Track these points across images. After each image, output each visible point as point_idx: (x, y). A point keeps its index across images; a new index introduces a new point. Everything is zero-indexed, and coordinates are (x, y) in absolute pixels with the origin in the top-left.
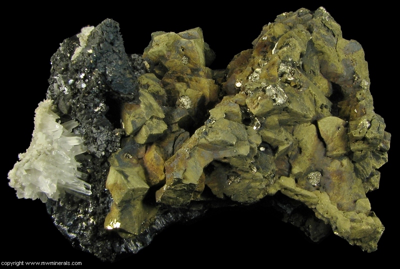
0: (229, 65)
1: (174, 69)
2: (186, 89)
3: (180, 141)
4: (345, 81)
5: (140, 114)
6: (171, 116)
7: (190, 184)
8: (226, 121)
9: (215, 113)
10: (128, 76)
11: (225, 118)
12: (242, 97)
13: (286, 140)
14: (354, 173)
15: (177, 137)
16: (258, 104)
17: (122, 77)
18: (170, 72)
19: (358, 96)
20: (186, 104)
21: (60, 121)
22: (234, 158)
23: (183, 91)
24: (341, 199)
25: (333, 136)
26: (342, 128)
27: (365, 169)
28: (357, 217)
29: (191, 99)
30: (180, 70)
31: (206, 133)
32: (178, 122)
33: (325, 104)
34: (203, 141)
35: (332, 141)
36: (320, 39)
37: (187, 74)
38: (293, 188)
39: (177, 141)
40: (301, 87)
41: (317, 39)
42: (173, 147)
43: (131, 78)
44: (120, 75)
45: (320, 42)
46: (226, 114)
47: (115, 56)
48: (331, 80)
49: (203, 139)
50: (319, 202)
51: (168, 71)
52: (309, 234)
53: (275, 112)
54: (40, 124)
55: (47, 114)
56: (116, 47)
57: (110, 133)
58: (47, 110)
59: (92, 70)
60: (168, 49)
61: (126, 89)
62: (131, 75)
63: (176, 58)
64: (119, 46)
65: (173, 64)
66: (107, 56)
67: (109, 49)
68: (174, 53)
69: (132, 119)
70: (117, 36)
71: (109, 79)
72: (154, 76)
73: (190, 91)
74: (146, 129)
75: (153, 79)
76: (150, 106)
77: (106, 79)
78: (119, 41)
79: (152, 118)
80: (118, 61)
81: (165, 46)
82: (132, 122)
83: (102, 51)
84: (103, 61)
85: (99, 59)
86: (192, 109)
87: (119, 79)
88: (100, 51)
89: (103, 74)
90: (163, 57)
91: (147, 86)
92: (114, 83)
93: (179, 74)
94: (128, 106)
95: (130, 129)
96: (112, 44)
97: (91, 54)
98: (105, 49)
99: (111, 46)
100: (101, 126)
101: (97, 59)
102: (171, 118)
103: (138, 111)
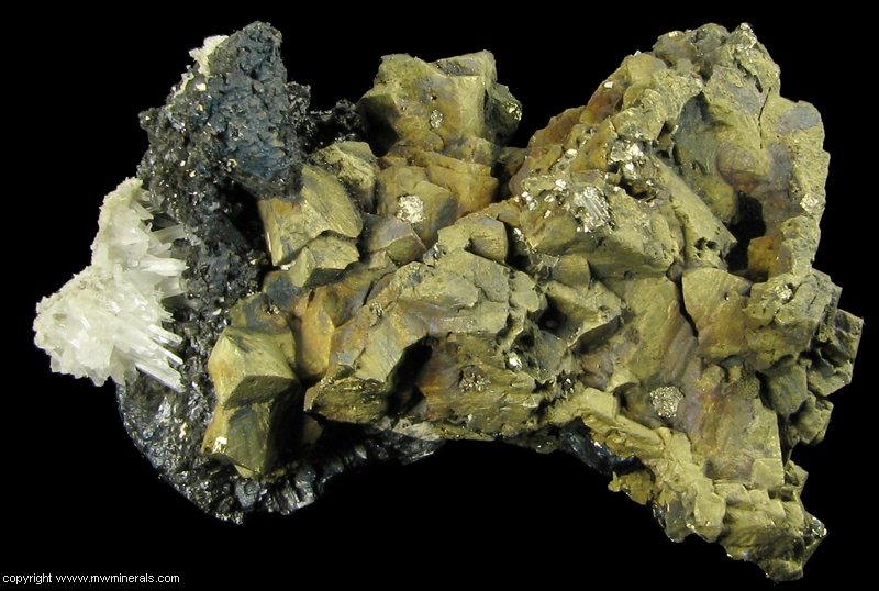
0: (534, 137)
1: (410, 137)
2: (418, 179)
3: (382, 289)
4: (770, 193)
5: (298, 226)
6: (376, 235)
7: (371, 381)
8: (469, 256)
9: (448, 236)
10: (276, 143)
11: (466, 249)
12: (514, 208)
13: (602, 308)
14: (759, 400)
15: (378, 281)
16: (544, 225)
17: (261, 144)
18: (402, 143)
19: (785, 230)
21: (150, 225)
22: (471, 337)
23: (411, 184)
24: (719, 453)
25: (711, 311)
26: (735, 297)
27: (789, 394)
28: (746, 496)
29: (423, 201)
30: (422, 140)
31: (418, 279)
32: (387, 249)
33: (709, 239)
34: (407, 293)
35: (709, 323)
36: (723, 96)
37: (435, 150)
38: (610, 415)
39: (376, 288)
40: (655, 197)
41: (717, 93)
42: (366, 300)
43: (280, 148)
44: (257, 140)
45: (723, 102)
46: (470, 240)
47: (256, 102)
48: (742, 187)
49: (410, 290)
50: (665, 454)
51: (399, 139)
52: (664, 523)
53: (581, 246)
54: (109, 227)
55: (125, 207)
56: (262, 82)
57: (237, 258)
58: (126, 199)
59: (201, 125)
60: (403, 93)
61: (266, 169)
62: (285, 141)
63: (418, 114)
64: (269, 80)
65: (410, 126)
66: (236, 99)
67: (245, 86)
68: (415, 103)
69: (283, 233)
70: (269, 60)
71: (232, 147)
72: (364, 147)
73: (424, 185)
74: (308, 257)
75: (358, 155)
76: (325, 211)
77: (226, 146)
78: (271, 69)
79: (325, 234)
80: (258, 111)
81: (397, 86)
82: (283, 240)
83: (226, 87)
84: (226, 109)
85: (219, 104)
86: (423, 225)
87: (254, 149)
88: (221, 88)
89: (221, 136)
90: (391, 109)
91: (338, 166)
92: (240, 155)
93: (419, 147)
94: (279, 206)
95: (278, 255)
96: (254, 76)
97: (203, 92)
98: (233, 85)
99: (249, 80)
100: (221, 241)
101: (215, 103)
102: (375, 239)
103: (295, 219)
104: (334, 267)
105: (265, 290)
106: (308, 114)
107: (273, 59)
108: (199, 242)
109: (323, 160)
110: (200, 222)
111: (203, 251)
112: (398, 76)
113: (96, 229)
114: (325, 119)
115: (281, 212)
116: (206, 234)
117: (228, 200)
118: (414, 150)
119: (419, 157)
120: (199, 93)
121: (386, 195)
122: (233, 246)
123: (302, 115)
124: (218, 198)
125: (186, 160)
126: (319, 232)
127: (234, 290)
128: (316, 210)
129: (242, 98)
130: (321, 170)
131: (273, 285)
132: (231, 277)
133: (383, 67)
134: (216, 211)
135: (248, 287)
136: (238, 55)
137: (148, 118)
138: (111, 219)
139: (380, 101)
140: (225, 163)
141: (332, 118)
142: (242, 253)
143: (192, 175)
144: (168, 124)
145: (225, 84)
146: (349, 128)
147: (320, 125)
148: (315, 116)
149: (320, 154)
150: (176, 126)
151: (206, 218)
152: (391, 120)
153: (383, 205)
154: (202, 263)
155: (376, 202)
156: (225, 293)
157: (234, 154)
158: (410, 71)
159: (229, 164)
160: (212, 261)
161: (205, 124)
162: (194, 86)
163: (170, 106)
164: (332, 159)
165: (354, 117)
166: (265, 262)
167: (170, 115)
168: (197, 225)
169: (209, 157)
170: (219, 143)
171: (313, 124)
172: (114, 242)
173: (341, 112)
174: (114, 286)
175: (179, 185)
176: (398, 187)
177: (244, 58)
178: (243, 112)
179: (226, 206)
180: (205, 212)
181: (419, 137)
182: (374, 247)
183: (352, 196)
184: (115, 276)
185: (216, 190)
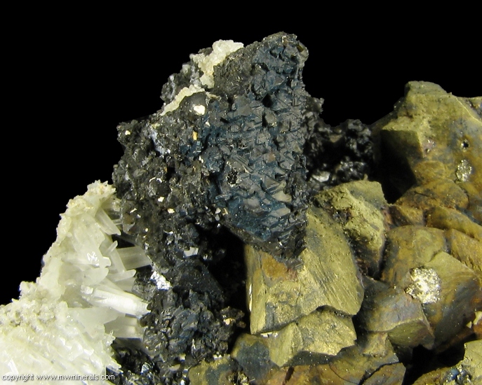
1: (430, 187)
2: (437, 249)
5: (289, 295)
10: (282, 197)
17: (262, 194)
18: (420, 190)
20: (424, 288)
21: (117, 242)
23: (429, 253)
29: (441, 278)
30: (443, 193)
32: (389, 332)
37: (458, 208)
43: (286, 203)
44: (258, 189)
47: (264, 138)
51: (417, 185)
54: (67, 239)
55: (91, 219)
56: (276, 112)
57: (208, 315)
58: (93, 209)
59: (191, 158)
60: (430, 133)
61: (264, 228)
62: (293, 194)
63: (444, 161)
64: (285, 110)
65: (432, 173)
66: (241, 131)
67: (254, 116)
68: (442, 146)
69: (270, 299)
70: (289, 83)
71: (225, 195)
72: (376, 188)
73: (444, 258)
74: (295, 335)
75: (370, 200)
76: (325, 279)
77: (219, 192)
78: (290, 96)
79: (321, 309)
80: (265, 152)
81: (425, 123)
82: (268, 307)
83: (231, 115)
84: (226, 143)
85: (218, 135)
86: (436, 308)
87: (253, 202)
88: (224, 115)
89: (214, 178)
90: (414, 149)
91: (346, 215)
92: (234, 206)
93: (439, 201)
94: (270, 264)
95: (259, 322)
96: (267, 102)
97: (201, 116)
98: (240, 112)
99: (261, 108)
100: (194, 290)
101: (213, 133)
102: (376, 315)
103: (288, 286)
104: (325, 352)
105: (235, 354)
106: (316, 130)
107: (293, 84)
108: (167, 286)
109: (329, 203)
110: (172, 264)
111: (170, 299)
112: (428, 112)
113: (53, 237)
114: (334, 139)
115: (273, 272)
116: (177, 279)
117: (209, 247)
118: (433, 203)
119: (437, 213)
120: (194, 117)
121: (397, 261)
122: (206, 296)
123: (309, 131)
124: (198, 243)
125: (166, 196)
126: (314, 308)
127: (199, 352)
128: (316, 278)
129: (249, 131)
130: (326, 216)
131: (246, 352)
132: (197, 334)
133: (412, 97)
134: (193, 257)
135: (216, 350)
136: (252, 73)
137: (127, 133)
138: (71, 230)
139: (402, 138)
140: (214, 210)
141: (342, 139)
142: (215, 308)
143: (171, 211)
144: (152, 146)
145: (230, 110)
146: (358, 155)
147: (327, 145)
148: (323, 134)
149: (326, 195)
150: (162, 150)
151: (179, 262)
152: (411, 161)
153: (391, 271)
154: (167, 314)
155: (384, 265)
156: (187, 351)
157: (227, 204)
158: (443, 109)
159: (218, 211)
160: (179, 312)
161: (196, 158)
162: (190, 106)
163: (157, 125)
164: (340, 205)
165: (367, 144)
166: (242, 324)
167: (155, 135)
168: (167, 267)
169: (194, 201)
170: (211, 187)
171: (319, 143)
172: (70, 257)
173: (353, 134)
174: (55, 327)
175: (153, 220)
176: (414, 256)
177: (258, 79)
178: (247, 150)
179: (206, 252)
180: (181, 255)
181: (442, 188)
182: (374, 326)
183: (357, 254)
184: (58, 316)
185: (197, 235)
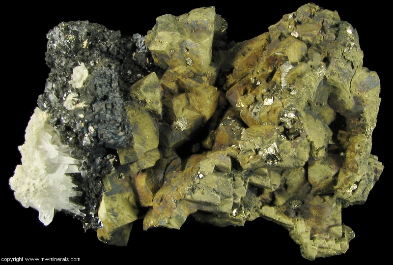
3: (172, 169)
6: (166, 137)
8: (215, 178)
9: (205, 166)
10: (121, 134)
12: (234, 151)
13: (273, 185)
15: (169, 164)
16: (249, 162)
17: (114, 136)
18: (172, 71)
20: (182, 126)
23: (181, 110)
25: (319, 183)
28: (326, 245)
33: (321, 146)
35: (318, 186)
36: (335, 74)
37: (189, 78)
39: (169, 168)
40: (299, 135)
42: (164, 174)
46: (216, 166)
49: (190, 196)
63: (180, 58)
65: (176, 64)
67: (102, 108)
73: (187, 112)
77: (98, 141)
87: (112, 141)
91: (144, 102)
98: (96, 110)
99: (104, 103)
104: (150, 166)
109: (136, 98)
120: (81, 119)
126: (142, 155)
149: (134, 94)
164: (141, 98)
181: (181, 72)
183: (153, 117)
